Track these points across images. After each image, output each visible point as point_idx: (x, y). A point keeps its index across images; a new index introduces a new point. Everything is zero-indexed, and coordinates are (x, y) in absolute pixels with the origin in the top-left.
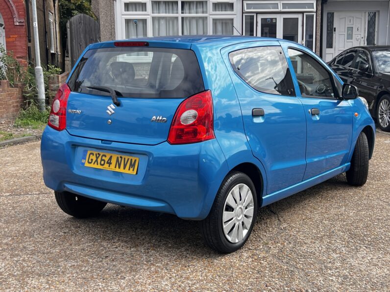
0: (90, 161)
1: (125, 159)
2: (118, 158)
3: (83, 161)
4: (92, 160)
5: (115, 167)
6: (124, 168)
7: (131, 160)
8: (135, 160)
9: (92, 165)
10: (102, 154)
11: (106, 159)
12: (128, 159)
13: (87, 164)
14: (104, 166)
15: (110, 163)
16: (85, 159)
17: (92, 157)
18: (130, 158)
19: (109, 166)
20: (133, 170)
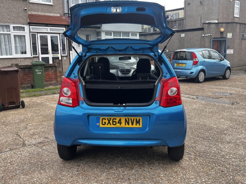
0: (104, 123)
1: (131, 119)
2: (126, 119)
3: (98, 124)
4: (105, 123)
5: (125, 125)
6: (132, 124)
7: (136, 119)
8: (139, 119)
9: (106, 126)
10: (112, 118)
11: (117, 121)
12: (134, 119)
13: (101, 126)
14: (116, 125)
15: (120, 123)
16: (99, 123)
17: (104, 121)
18: (135, 118)
19: (120, 125)
20: (139, 125)
